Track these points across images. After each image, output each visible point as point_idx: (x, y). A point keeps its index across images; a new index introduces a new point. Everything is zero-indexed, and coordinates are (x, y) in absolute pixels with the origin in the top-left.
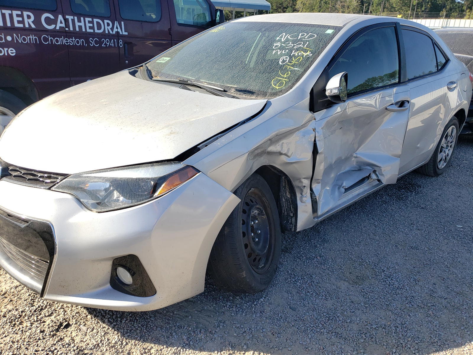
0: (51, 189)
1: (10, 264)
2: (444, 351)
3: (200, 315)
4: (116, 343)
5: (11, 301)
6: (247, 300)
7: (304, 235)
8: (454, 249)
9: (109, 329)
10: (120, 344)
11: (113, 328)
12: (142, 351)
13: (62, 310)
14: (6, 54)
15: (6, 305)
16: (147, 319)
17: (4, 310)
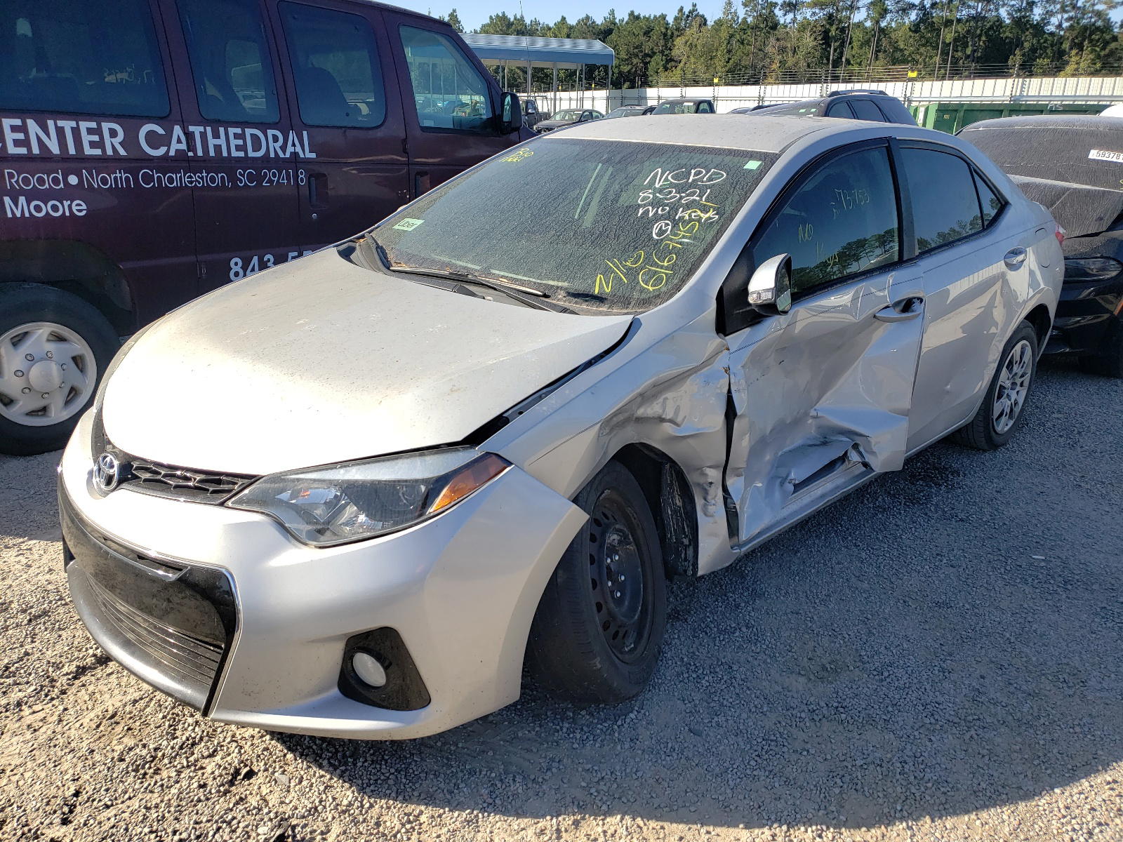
0: (226, 504)
1: (133, 654)
2: (998, 807)
3: (510, 749)
4: (350, 804)
5: (129, 729)
6: (603, 717)
7: (713, 583)
8: (1026, 606)
9: (331, 779)
10: (358, 808)
11: (341, 776)
12: (403, 818)
13: (234, 744)
14: (67, 214)
15: (120, 738)
16: (406, 758)
17: (119, 748)
